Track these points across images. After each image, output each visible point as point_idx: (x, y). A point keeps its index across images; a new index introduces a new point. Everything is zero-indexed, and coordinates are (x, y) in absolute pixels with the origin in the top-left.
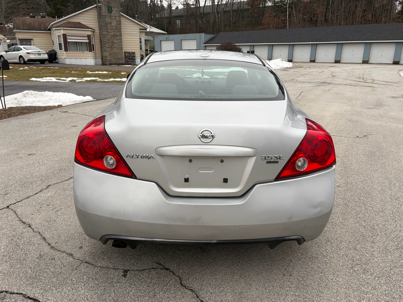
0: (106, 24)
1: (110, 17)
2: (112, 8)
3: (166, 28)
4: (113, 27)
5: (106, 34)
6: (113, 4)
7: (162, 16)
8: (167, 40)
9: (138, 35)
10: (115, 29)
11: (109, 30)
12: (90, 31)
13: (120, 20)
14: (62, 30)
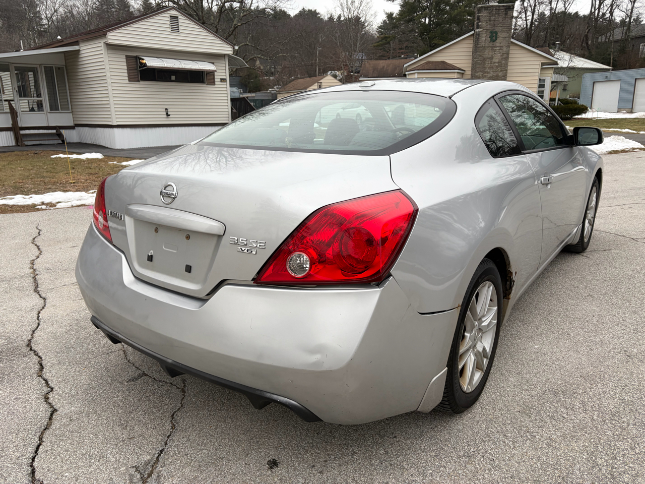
0: (484, 60)
1: (493, 48)
2: (498, 34)
3: (613, 59)
4: (495, 64)
5: (481, 75)
6: (500, 28)
7: (609, 39)
8: (607, 80)
9: (537, 74)
10: (497, 67)
11: (487, 70)
12: (456, 74)
13: (509, 51)
14: (416, 74)
